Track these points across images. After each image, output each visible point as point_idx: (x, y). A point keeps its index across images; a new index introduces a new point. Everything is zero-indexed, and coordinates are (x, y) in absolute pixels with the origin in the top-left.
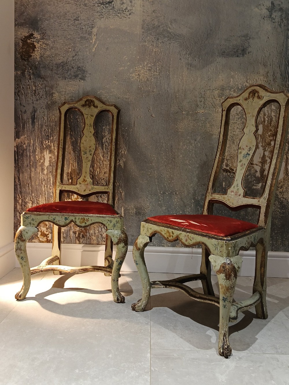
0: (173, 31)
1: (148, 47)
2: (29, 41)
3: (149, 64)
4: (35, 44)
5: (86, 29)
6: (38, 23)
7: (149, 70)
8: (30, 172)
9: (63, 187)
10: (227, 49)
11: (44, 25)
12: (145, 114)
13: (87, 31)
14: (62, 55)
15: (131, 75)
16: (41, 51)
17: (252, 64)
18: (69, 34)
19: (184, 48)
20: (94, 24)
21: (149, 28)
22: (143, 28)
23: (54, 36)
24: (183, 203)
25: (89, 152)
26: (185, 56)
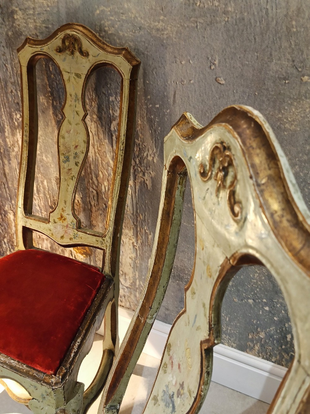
8: (3, 165)
9: (28, 222)
12: (202, 76)
24: (271, 285)
25: (75, 158)
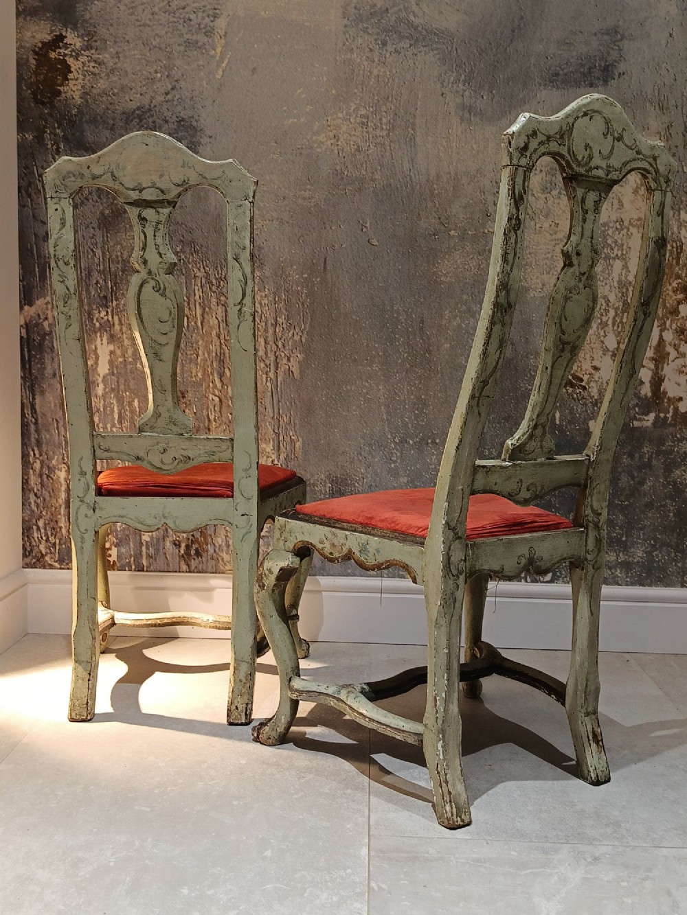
0: (423, 22)
1: (360, 66)
2: (53, 55)
3: (362, 109)
4: (70, 61)
5: (199, 21)
6: (75, 7)
7: (363, 123)
10: (563, 67)
11: (90, 13)
12: (353, 239)
13: (202, 26)
14: (139, 89)
15: (314, 138)
16: (83, 80)
17: (629, 105)
18: (157, 35)
19: (453, 66)
20: (219, 7)
21: (360, 15)
22: (345, 15)
23: (117, 40)
26: (455, 86)
